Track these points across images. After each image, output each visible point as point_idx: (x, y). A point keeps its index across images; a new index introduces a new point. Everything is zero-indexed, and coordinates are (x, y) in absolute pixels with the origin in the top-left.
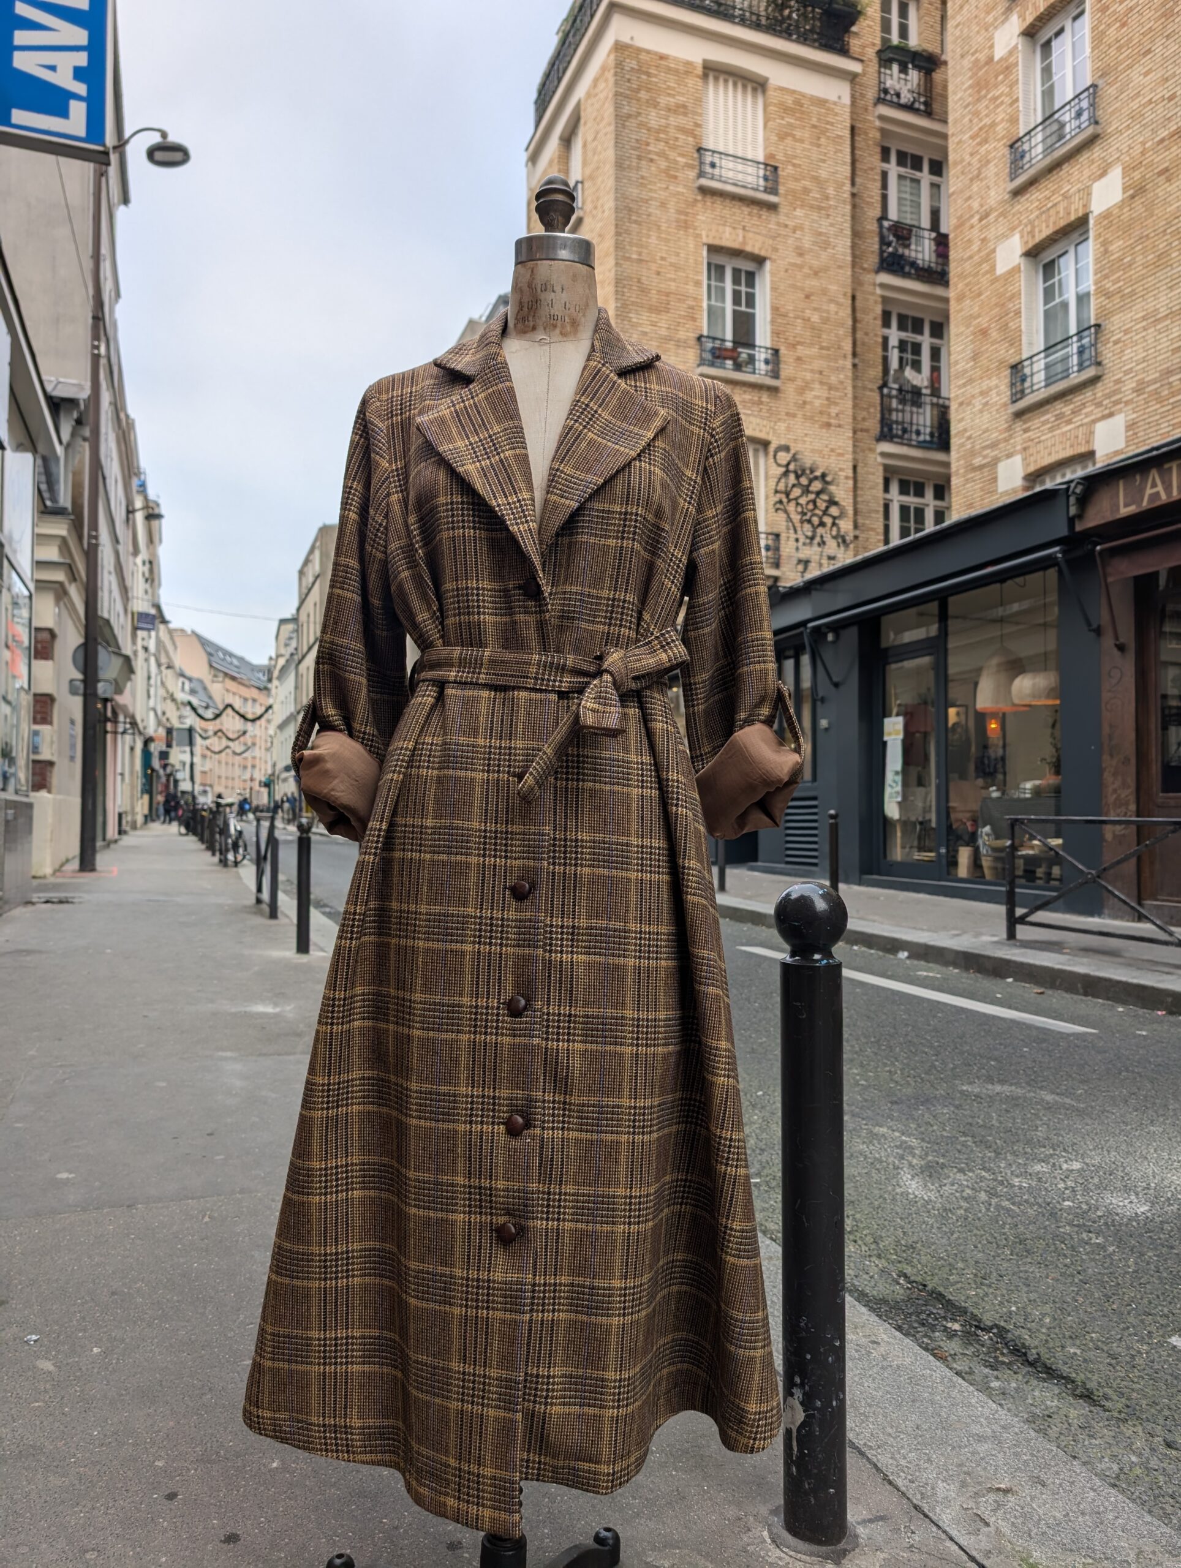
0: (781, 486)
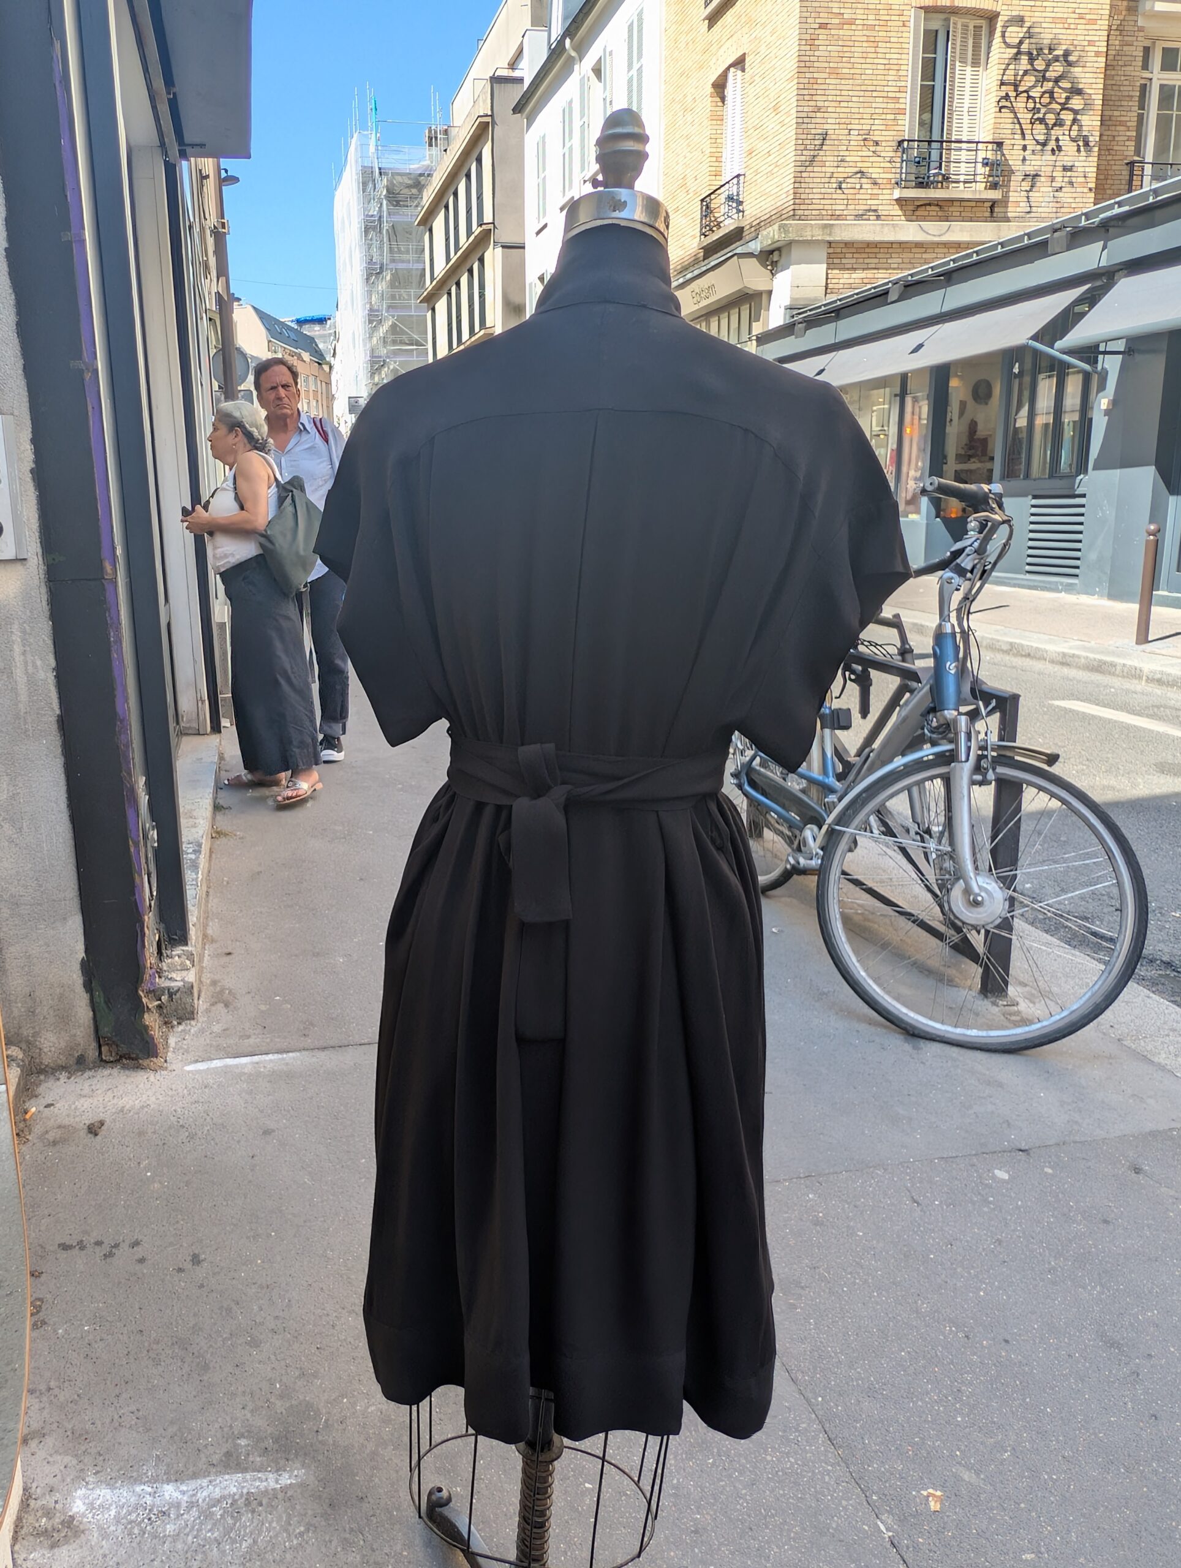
0: (1009, 76)
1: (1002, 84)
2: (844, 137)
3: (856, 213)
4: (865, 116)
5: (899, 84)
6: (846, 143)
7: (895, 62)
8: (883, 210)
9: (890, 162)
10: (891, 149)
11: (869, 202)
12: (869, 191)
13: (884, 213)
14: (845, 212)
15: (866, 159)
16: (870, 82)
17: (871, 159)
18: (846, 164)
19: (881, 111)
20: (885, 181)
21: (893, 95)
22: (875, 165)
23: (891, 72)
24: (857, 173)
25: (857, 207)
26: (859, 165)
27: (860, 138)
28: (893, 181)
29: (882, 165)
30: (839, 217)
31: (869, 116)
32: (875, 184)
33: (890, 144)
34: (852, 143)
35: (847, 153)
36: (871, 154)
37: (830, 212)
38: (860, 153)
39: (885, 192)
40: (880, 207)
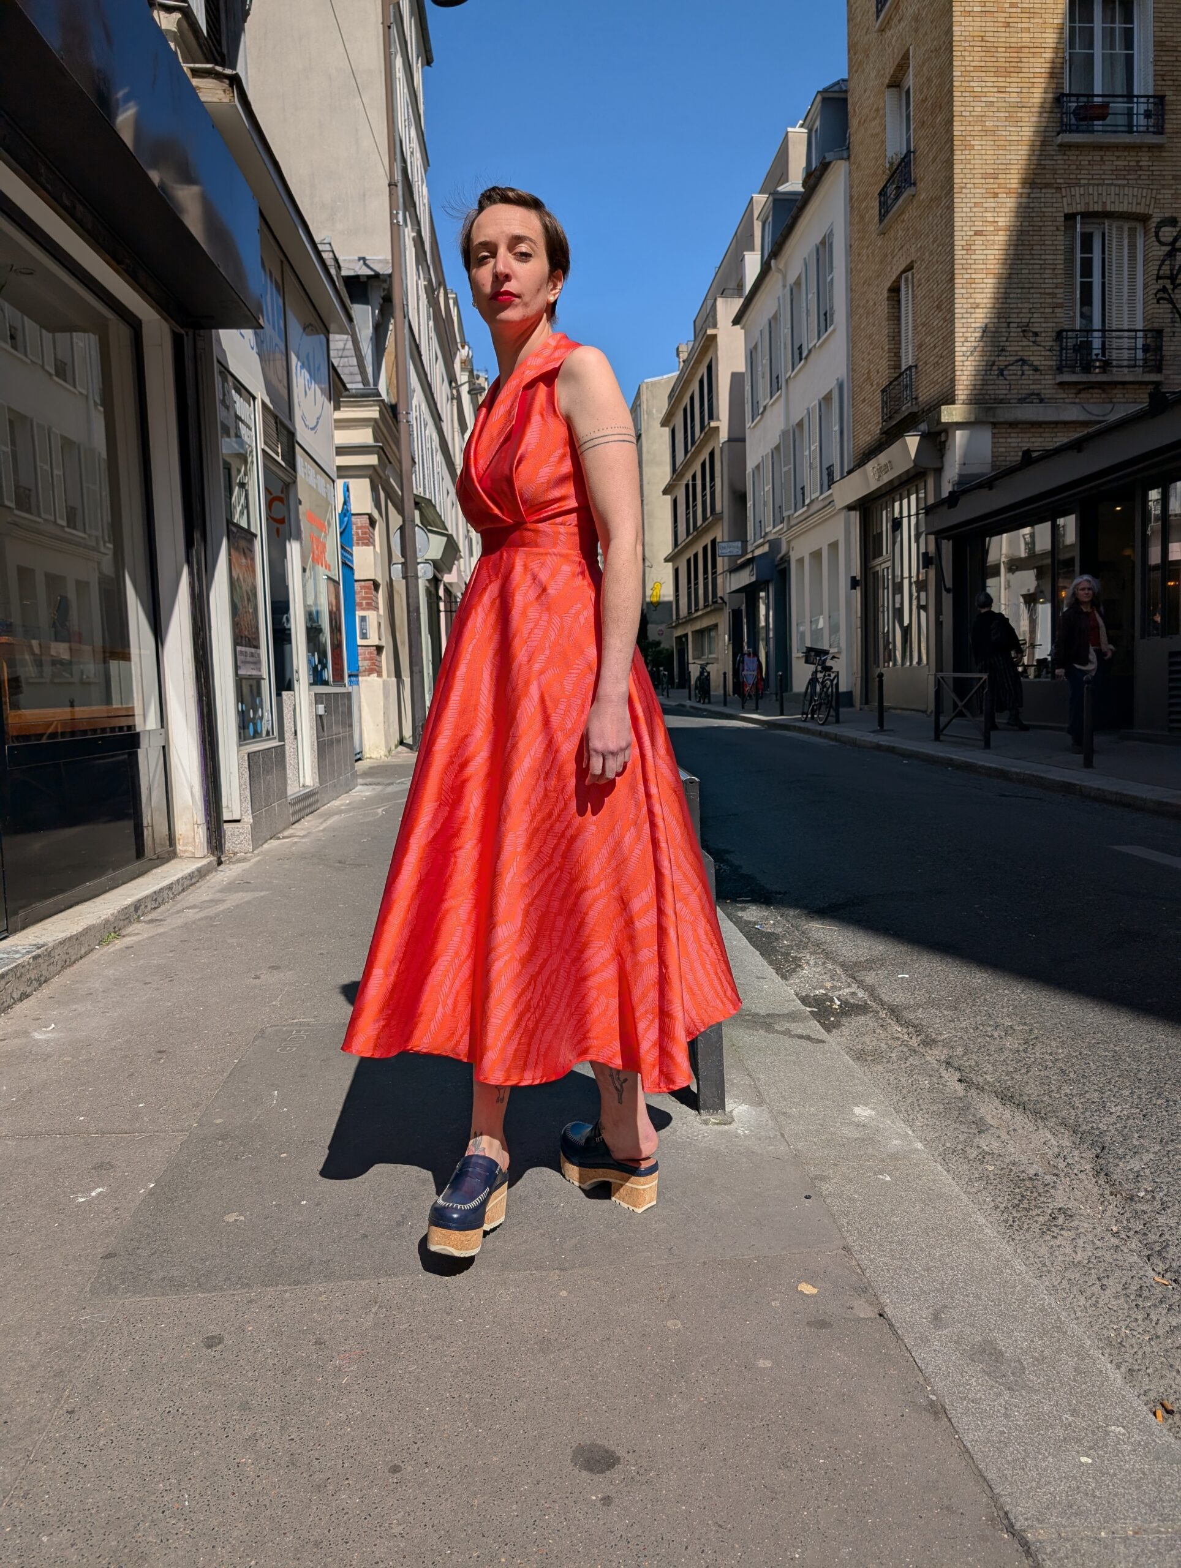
0: (1166, 270)
1: (1159, 277)
2: (1004, 330)
3: (1020, 396)
4: (1024, 310)
5: (1055, 281)
6: (1006, 334)
7: (1051, 262)
8: (1048, 393)
9: (1050, 350)
10: (1051, 339)
11: (1031, 387)
12: (1031, 377)
13: (1048, 396)
14: (1008, 397)
15: (1027, 349)
16: (1027, 281)
17: (1032, 348)
18: (1007, 354)
19: (1039, 306)
20: (1046, 368)
21: (1050, 291)
22: (1035, 353)
23: (1047, 271)
24: (1017, 361)
25: (1021, 392)
26: (1020, 353)
27: (1019, 330)
28: (1055, 368)
29: (1043, 353)
30: (1001, 401)
31: (1027, 311)
32: (1036, 370)
33: (1049, 334)
34: (1012, 334)
35: (1007, 344)
36: (1031, 344)
37: (993, 397)
38: (1020, 344)
39: (1047, 377)
40: (1043, 391)
